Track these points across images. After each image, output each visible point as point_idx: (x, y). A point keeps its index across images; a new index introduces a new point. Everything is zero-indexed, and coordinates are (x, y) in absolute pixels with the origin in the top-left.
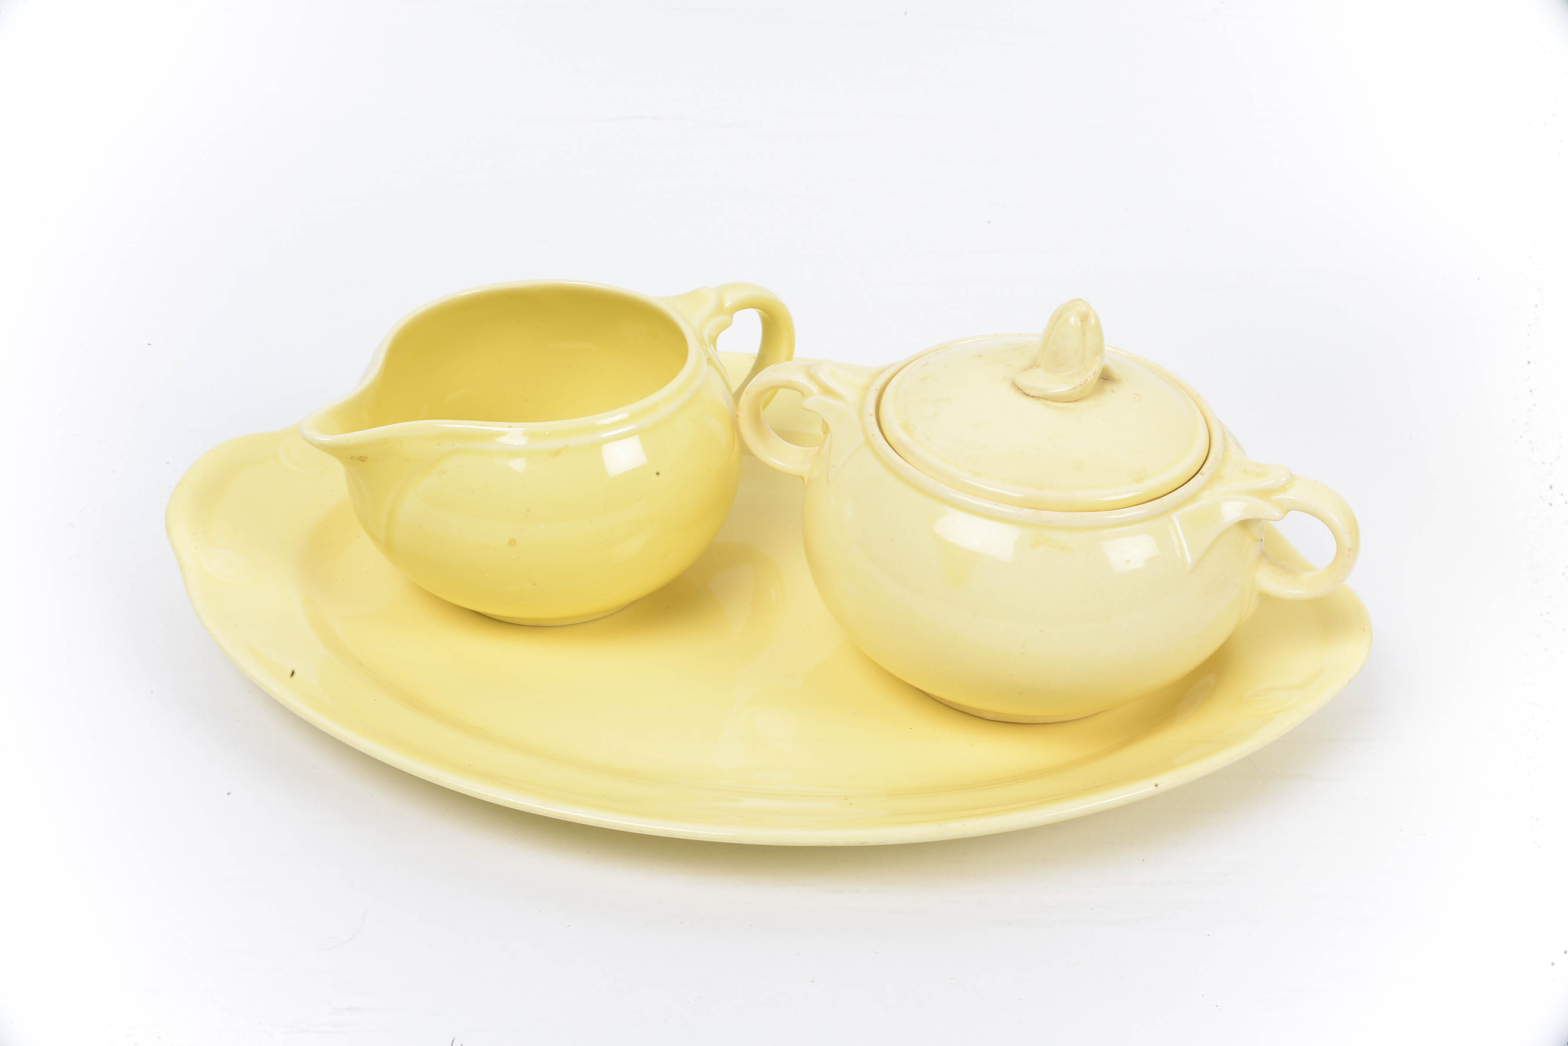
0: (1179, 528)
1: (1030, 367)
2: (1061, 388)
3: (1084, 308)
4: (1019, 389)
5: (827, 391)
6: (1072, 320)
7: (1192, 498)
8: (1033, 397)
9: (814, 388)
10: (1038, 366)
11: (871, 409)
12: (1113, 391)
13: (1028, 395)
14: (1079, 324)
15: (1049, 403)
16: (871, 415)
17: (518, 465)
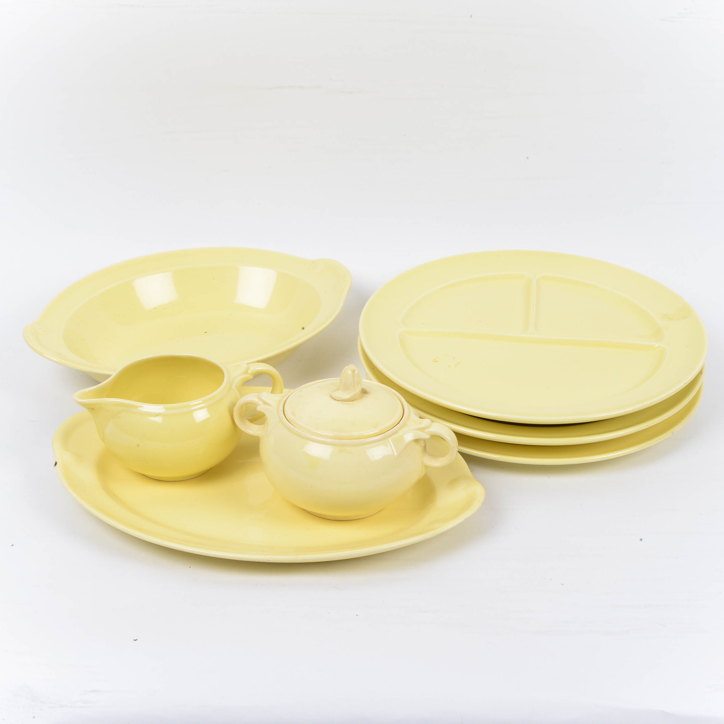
0: (391, 443)
1: (337, 390)
2: (347, 396)
3: (353, 368)
4: (333, 398)
5: (265, 403)
6: (349, 372)
7: (396, 432)
8: (337, 400)
9: (261, 403)
10: (339, 389)
11: (281, 409)
12: (367, 397)
13: (336, 400)
14: (352, 374)
15: (343, 402)
16: (281, 411)
17: (159, 419)
